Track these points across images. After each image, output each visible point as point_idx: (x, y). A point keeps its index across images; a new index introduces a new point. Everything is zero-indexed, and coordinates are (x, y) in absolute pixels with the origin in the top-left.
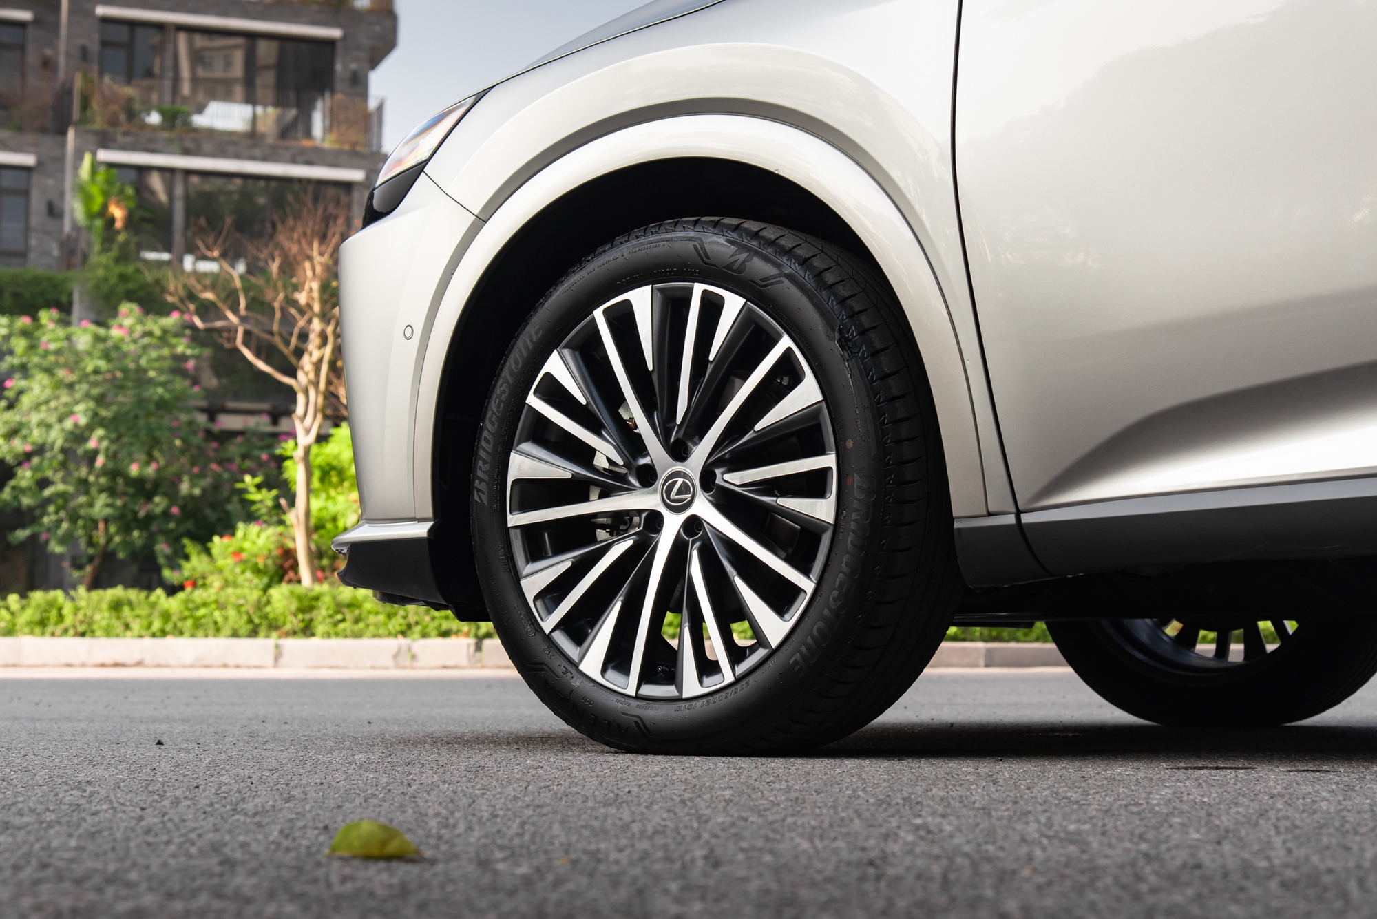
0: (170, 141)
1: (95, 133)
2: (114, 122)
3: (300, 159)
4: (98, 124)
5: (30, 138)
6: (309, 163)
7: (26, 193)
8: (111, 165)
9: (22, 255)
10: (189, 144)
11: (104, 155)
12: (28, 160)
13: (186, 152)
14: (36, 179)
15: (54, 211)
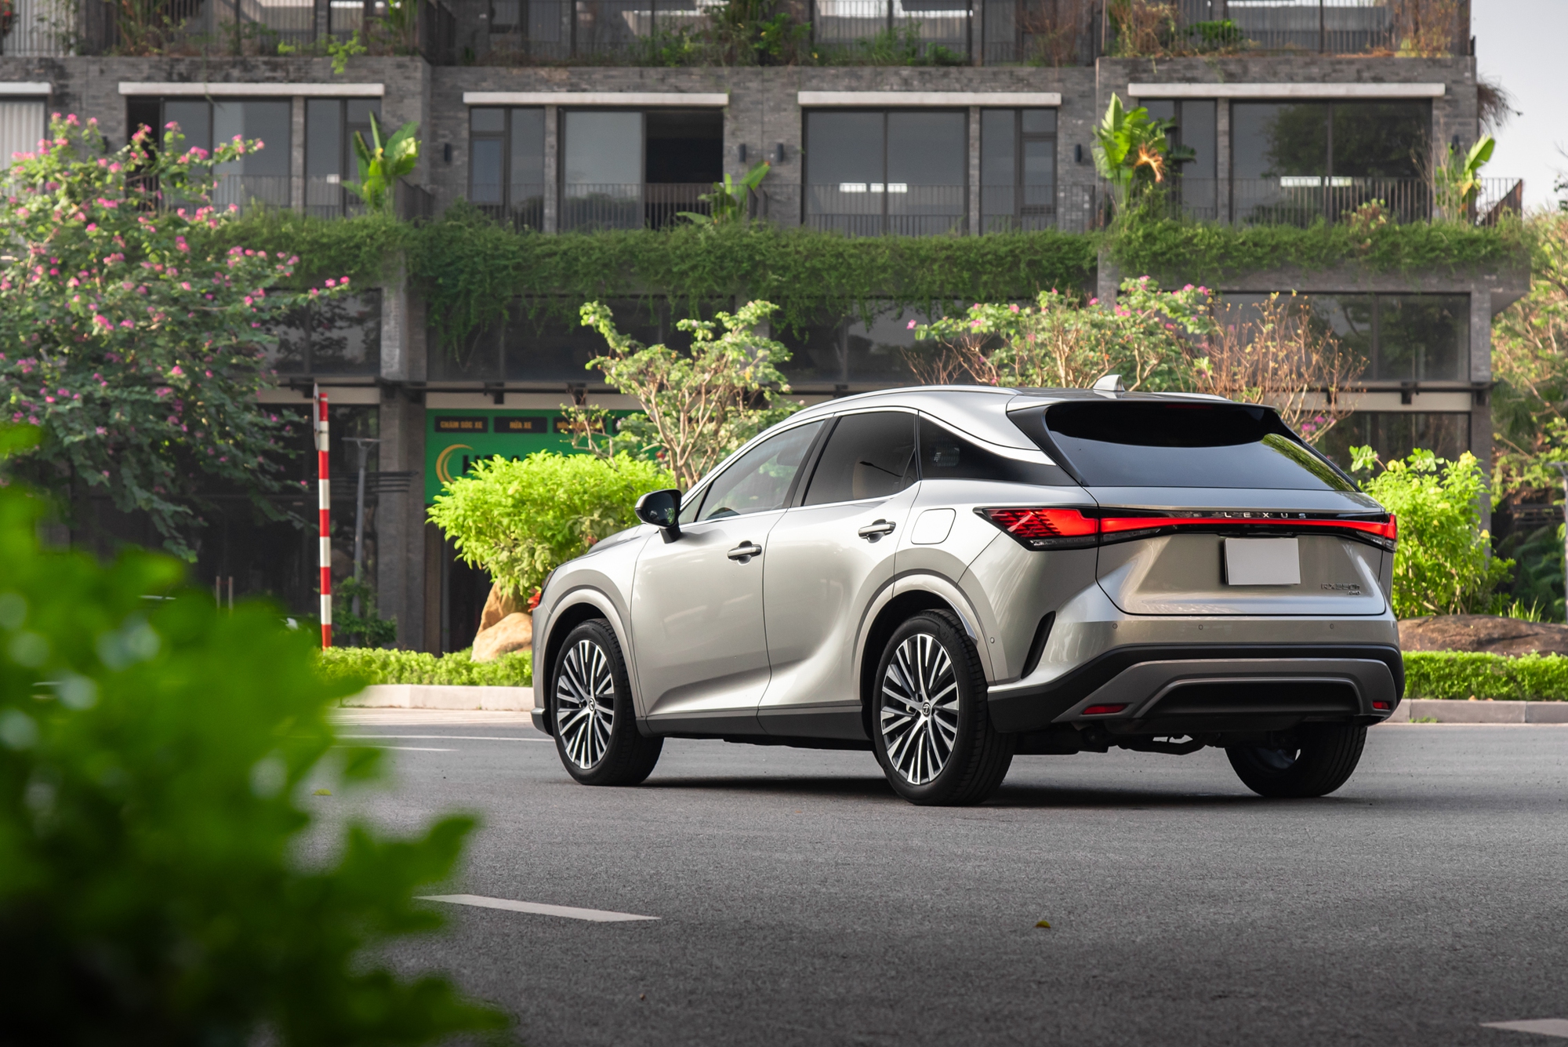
0: (1210, 65)
1: (1125, 63)
2: (1146, 48)
3: (1366, 75)
4: (1129, 52)
5: (1054, 73)
6: (1377, 80)
7: (1053, 137)
8: (1142, 100)
9: (1051, 210)
10: (1233, 68)
11: (1135, 90)
12: (1054, 99)
13: (1231, 78)
14: (1062, 119)
15: (1082, 156)
